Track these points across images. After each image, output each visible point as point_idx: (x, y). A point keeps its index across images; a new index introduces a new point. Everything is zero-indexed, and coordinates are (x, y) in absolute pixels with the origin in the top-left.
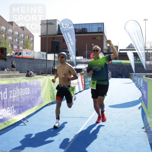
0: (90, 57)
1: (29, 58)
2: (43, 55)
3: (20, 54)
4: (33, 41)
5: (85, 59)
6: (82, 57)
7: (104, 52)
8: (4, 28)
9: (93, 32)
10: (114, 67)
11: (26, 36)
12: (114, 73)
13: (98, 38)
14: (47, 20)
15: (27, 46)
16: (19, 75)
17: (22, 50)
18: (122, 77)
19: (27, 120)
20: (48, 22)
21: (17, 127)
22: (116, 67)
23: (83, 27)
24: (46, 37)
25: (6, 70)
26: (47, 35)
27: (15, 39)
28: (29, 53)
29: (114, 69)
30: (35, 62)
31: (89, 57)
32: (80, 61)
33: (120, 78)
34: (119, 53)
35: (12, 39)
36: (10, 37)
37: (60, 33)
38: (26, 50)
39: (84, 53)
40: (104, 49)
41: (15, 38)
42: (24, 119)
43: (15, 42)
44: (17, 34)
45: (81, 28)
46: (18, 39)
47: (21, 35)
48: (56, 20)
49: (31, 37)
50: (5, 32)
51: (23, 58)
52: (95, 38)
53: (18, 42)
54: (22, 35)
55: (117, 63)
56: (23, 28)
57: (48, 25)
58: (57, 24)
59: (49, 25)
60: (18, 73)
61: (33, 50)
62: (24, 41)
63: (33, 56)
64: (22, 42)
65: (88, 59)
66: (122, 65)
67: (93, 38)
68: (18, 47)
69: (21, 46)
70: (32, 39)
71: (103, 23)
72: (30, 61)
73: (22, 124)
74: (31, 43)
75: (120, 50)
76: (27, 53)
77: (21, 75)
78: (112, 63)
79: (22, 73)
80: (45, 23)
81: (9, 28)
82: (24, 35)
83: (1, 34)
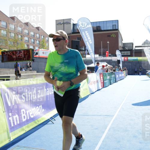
0: (106, 54)
1: (45, 57)
3: (37, 53)
4: (48, 40)
5: (100, 57)
6: (98, 55)
7: (119, 49)
8: (20, 29)
9: (107, 29)
10: (130, 64)
11: (41, 36)
12: (131, 70)
13: (113, 36)
15: (43, 45)
16: (37, 74)
17: (39, 50)
18: (139, 74)
19: (54, 118)
20: (65, 22)
21: (46, 125)
22: (132, 64)
23: (98, 25)
25: (24, 70)
27: (30, 40)
28: (46, 53)
29: (131, 67)
31: (104, 55)
32: (96, 59)
33: (137, 75)
34: (135, 50)
35: (28, 40)
36: (26, 38)
37: (75, 32)
38: (43, 49)
39: (100, 51)
40: (119, 46)
41: (31, 39)
44: (32, 34)
45: (96, 26)
46: (33, 39)
47: (36, 35)
49: (46, 37)
50: (21, 32)
51: (39, 58)
52: (110, 36)
53: (34, 43)
54: (38, 35)
55: (133, 60)
56: (38, 28)
57: (65, 25)
58: (72, 23)
60: (35, 73)
61: (49, 49)
62: (39, 41)
64: (38, 42)
65: (104, 57)
66: (138, 62)
67: (108, 36)
68: (34, 47)
69: (37, 46)
71: (118, 20)
73: (50, 122)
74: (46, 43)
75: (136, 47)
76: (43, 53)
77: (39, 74)
78: (128, 60)
79: (40, 72)
80: (62, 23)
81: (24, 29)
82: (39, 35)
83: (17, 35)
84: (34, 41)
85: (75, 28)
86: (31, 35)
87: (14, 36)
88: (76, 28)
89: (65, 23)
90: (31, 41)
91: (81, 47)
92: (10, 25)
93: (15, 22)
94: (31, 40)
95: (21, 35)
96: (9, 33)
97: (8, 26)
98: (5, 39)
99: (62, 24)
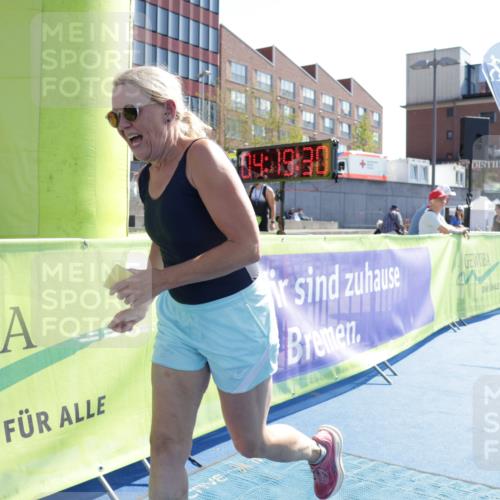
1: (369, 178)
2: (415, 168)
3: (342, 166)
4: (379, 123)
8: (287, 86)
11: (358, 107)
14: (435, 51)
15: (363, 139)
17: (348, 154)
19: (393, 367)
20: (438, 58)
21: (363, 387)
24: (431, 107)
26: (432, 103)
27: (321, 122)
28: (371, 164)
30: (389, 192)
35: (312, 121)
36: (308, 114)
37: (472, 92)
38: (360, 152)
41: (323, 118)
42: (383, 365)
43: (321, 130)
44: (327, 102)
46: (331, 119)
47: (340, 107)
48: (457, 50)
49: (373, 112)
50: (291, 97)
51: (350, 180)
53: (333, 131)
54: (346, 107)
56: (347, 83)
57: (439, 67)
58: (463, 64)
59: (443, 65)
61: (381, 152)
62: (349, 126)
63: (381, 175)
64: (345, 128)
70: (376, 117)
72: (375, 190)
73: (378, 379)
74: (373, 132)
76: (363, 164)
79: (349, 228)
80: (427, 61)
81: (302, 87)
82: (350, 107)
83: (280, 105)
84: (334, 124)
85: (473, 80)
86: (325, 104)
87: (269, 108)
88: (478, 78)
89: (439, 63)
90: (324, 127)
91: (492, 146)
92: (259, 73)
93: (274, 64)
94: (324, 122)
95: (291, 107)
96: (254, 100)
97: (251, 79)
98: (243, 118)
99: (430, 64)
